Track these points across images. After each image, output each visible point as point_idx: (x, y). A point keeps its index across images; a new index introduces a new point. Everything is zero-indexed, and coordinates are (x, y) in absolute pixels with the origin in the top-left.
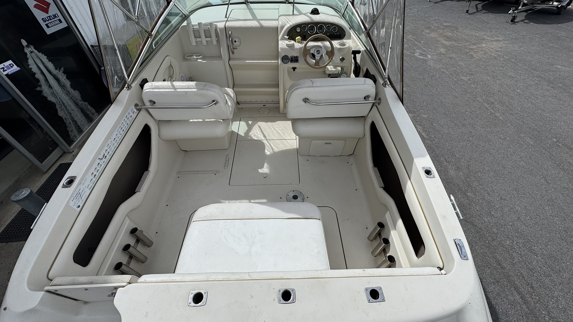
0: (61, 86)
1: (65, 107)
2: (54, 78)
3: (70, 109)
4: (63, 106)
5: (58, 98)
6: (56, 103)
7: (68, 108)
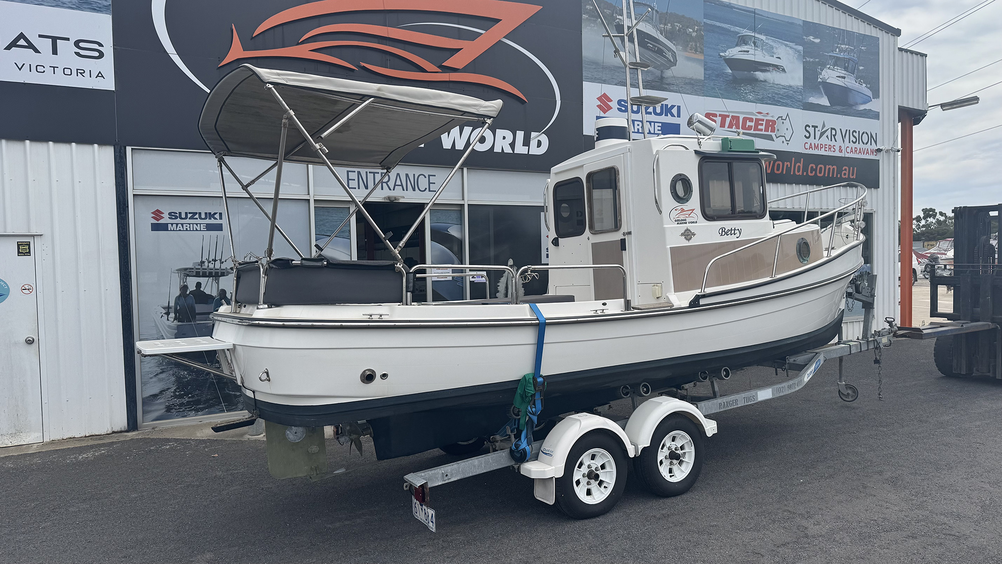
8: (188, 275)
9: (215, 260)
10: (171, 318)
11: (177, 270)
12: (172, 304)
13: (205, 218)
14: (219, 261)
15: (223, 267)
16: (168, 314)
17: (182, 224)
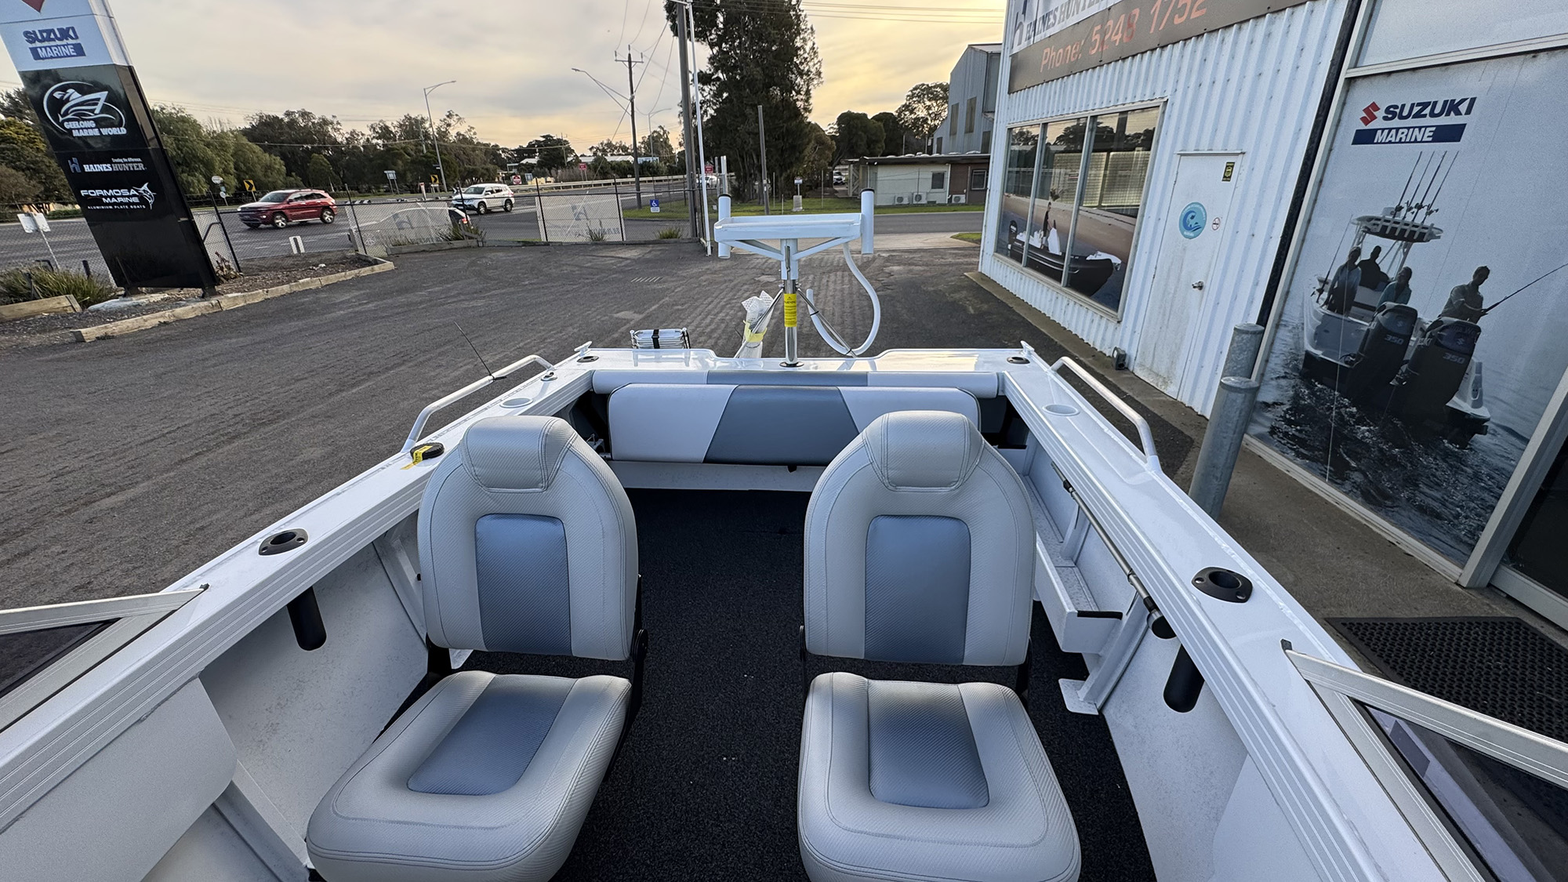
10: (1322, 299)
14: (1426, 207)
17: (1398, 129)
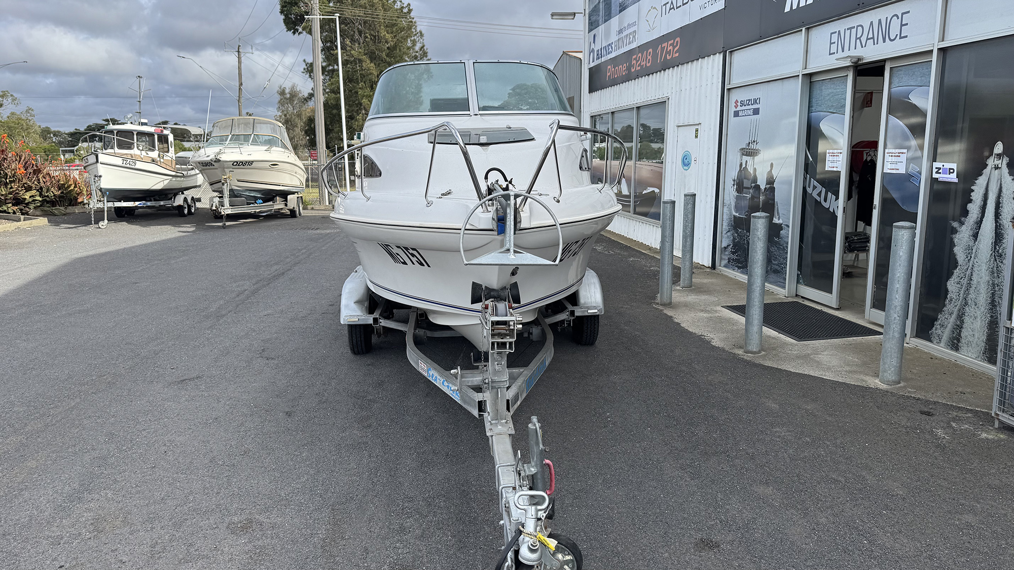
0: (994, 252)
1: (969, 285)
2: (995, 230)
3: (972, 296)
4: (966, 280)
5: (971, 262)
6: (960, 265)
7: (972, 291)
8: (743, 155)
9: (754, 142)
10: (735, 189)
11: (740, 150)
12: (736, 178)
13: (752, 105)
14: (756, 142)
15: (757, 148)
16: (734, 185)
17: (744, 110)
